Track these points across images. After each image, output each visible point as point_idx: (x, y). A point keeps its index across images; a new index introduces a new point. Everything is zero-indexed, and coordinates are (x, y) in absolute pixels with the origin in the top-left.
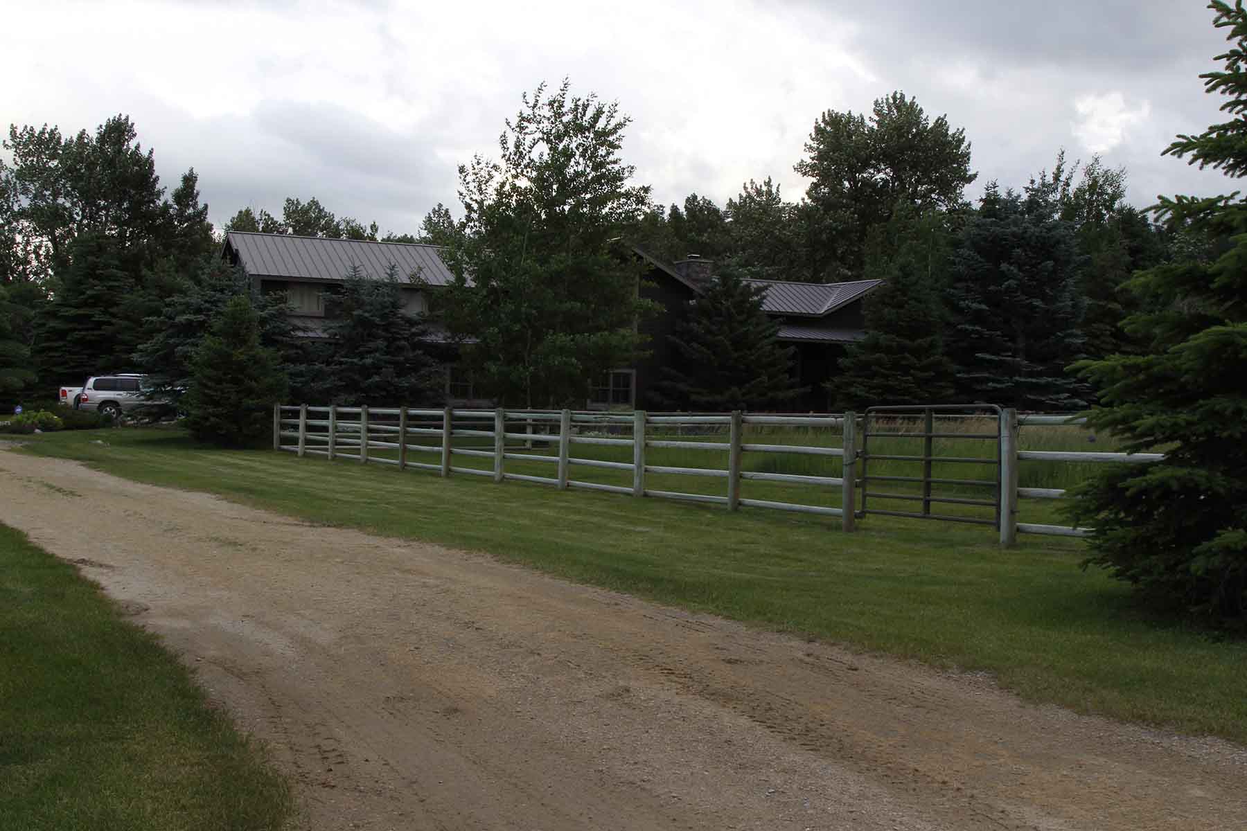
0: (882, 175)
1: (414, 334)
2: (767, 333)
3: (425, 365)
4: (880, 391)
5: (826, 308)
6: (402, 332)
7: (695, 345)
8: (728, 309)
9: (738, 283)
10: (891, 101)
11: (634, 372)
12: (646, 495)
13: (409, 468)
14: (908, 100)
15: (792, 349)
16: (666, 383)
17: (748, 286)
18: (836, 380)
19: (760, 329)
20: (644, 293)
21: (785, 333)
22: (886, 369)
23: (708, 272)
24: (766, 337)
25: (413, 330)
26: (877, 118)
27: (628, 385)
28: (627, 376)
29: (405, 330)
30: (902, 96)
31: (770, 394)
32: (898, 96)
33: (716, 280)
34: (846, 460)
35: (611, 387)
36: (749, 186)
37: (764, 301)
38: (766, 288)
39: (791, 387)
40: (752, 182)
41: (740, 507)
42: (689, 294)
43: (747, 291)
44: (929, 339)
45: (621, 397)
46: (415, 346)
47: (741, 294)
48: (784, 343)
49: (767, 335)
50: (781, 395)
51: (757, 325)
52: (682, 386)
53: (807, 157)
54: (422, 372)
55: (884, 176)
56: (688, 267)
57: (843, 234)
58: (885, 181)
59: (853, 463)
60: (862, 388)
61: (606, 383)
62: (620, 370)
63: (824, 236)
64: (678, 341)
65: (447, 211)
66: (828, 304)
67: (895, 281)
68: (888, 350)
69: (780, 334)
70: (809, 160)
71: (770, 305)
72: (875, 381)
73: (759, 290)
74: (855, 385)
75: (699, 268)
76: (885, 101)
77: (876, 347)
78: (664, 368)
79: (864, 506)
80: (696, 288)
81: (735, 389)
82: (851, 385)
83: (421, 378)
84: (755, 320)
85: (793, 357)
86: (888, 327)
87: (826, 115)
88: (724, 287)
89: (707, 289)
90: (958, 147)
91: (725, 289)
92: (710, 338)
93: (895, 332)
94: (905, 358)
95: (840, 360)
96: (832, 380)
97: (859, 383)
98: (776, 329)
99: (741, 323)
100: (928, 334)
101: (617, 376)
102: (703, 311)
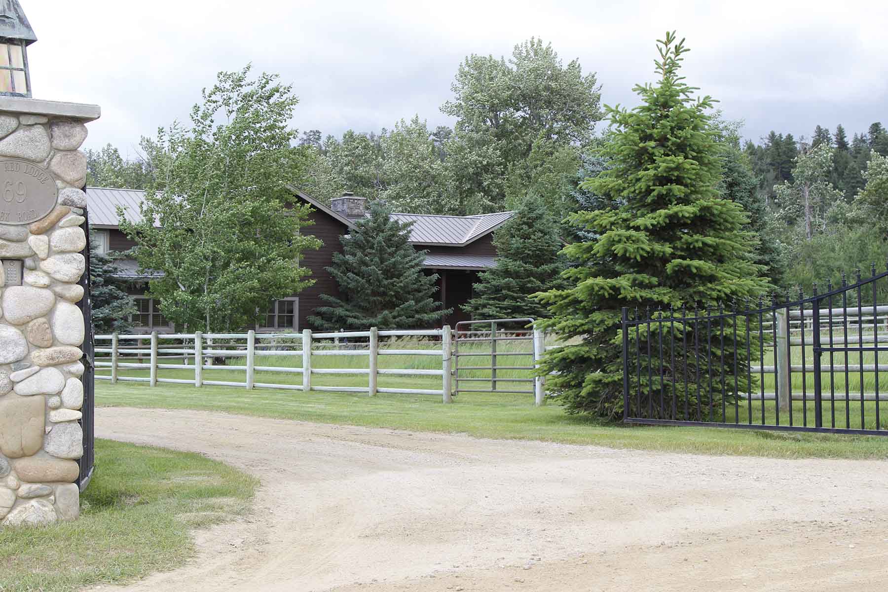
0: (521, 113)
1: (106, 271)
2: (413, 263)
3: (117, 298)
4: (510, 311)
5: (467, 238)
6: (97, 270)
7: (350, 274)
8: (379, 242)
9: (387, 219)
10: (529, 45)
11: (296, 299)
12: (312, 390)
13: (121, 382)
14: (544, 46)
15: (436, 276)
16: (324, 309)
17: (396, 222)
18: (473, 301)
19: (407, 259)
20: (304, 231)
21: (431, 261)
22: (513, 291)
23: (361, 208)
24: (413, 267)
25: (105, 268)
26: (515, 60)
27: (291, 311)
28: (291, 303)
29: (98, 268)
30: (540, 41)
31: (417, 316)
32: (536, 41)
33: (369, 217)
35: (277, 313)
36: (400, 124)
37: (410, 235)
38: (411, 224)
39: (438, 308)
40: (403, 122)
41: (378, 394)
42: (345, 229)
43: (396, 227)
44: (553, 266)
45: (286, 322)
46: (108, 281)
47: (391, 229)
48: (428, 272)
49: (413, 264)
50: (426, 317)
51: (405, 256)
52: (340, 311)
53: (453, 99)
54: (115, 304)
55: (523, 114)
56: (343, 203)
57: (487, 168)
58: (524, 118)
59: (450, 359)
60: (494, 308)
61: (272, 311)
62: (286, 299)
63: (471, 170)
64: (336, 271)
65: (116, 151)
66: (470, 235)
67: (522, 214)
68: (516, 275)
69: (425, 263)
70: (454, 102)
71: (418, 237)
72: (505, 303)
73: (406, 225)
74: (488, 306)
75: (353, 205)
76: (524, 45)
77: (507, 273)
78: (325, 297)
79: (457, 387)
80: (350, 223)
81: (386, 312)
82: (484, 306)
83: (113, 309)
84: (402, 252)
85: (438, 283)
86: (517, 255)
87: (469, 59)
88: (374, 223)
89: (360, 225)
90: (590, 87)
91: (376, 225)
92: (363, 268)
93: (522, 259)
94: (530, 282)
95: (475, 285)
96: (470, 303)
97: (491, 305)
98: (422, 258)
99: (390, 254)
100: (551, 261)
101: (282, 303)
102: (358, 245)
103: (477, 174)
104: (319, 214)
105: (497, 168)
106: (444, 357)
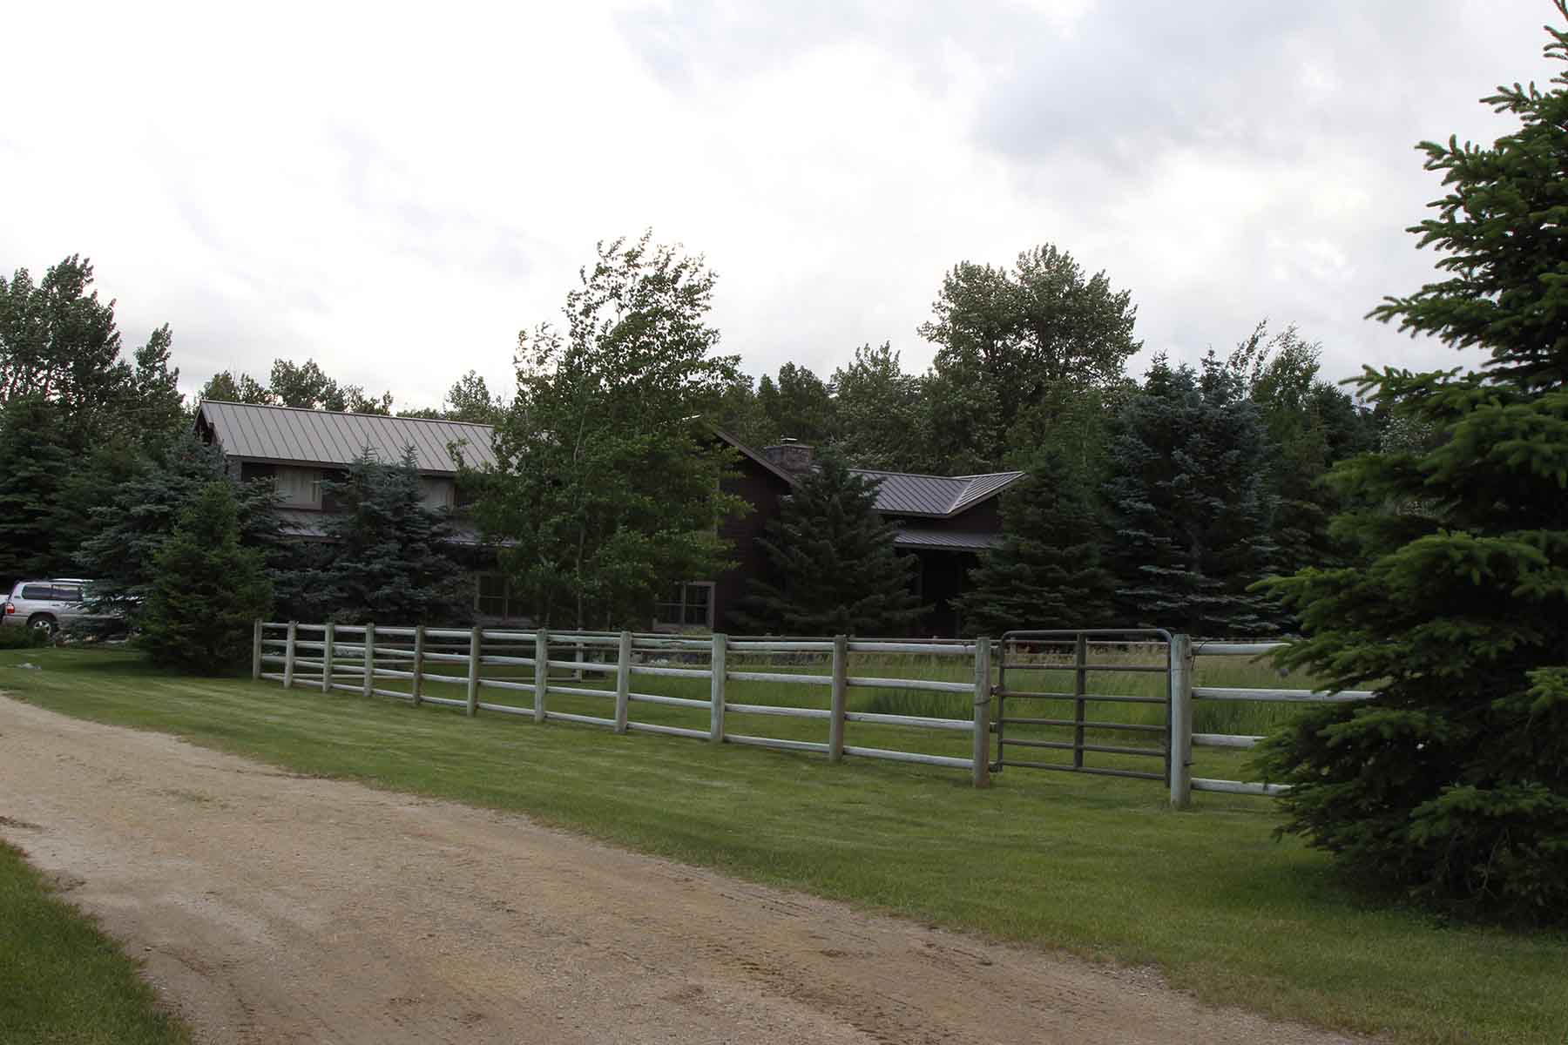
0: (1025, 343)
1: (435, 534)
2: (882, 538)
3: (448, 573)
4: (1020, 611)
5: (953, 507)
6: (420, 531)
7: (791, 551)
8: (832, 507)
9: (845, 474)
10: (1040, 254)
11: (712, 584)
12: (726, 741)
13: (426, 704)
14: (1060, 253)
15: (912, 557)
16: (752, 599)
17: (858, 479)
18: (967, 596)
19: (872, 533)
20: (727, 486)
21: (904, 538)
22: (1028, 583)
23: (807, 460)
24: (881, 543)
25: (435, 528)
26: (1021, 273)
27: (704, 602)
28: (704, 590)
29: (425, 529)
30: (1054, 249)
31: (885, 615)
32: (1049, 248)
33: (817, 471)
34: (979, 697)
35: (684, 604)
36: (862, 352)
37: (878, 497)
38: (879, 482)
39: (912, 605)
40: (867, 348)
41: (845, 757)
42: (786, 488)
43: (856, 485)
44: (1083, 546)
45: (696, 617)
46: (437, 550)
47: (849, 489)
48: (901, 551)
49: (882, 540)
50: (898, 615)
51: (869, 527)
52: (774, 603)
53: (936, 318)
54: (445, 582)
55: (1027, 344)
56: (782, 453)
57: (978, 415)
58: (1029, 350)
59: (987, 702)
60: (998, 607)
61: (677, 599)
62: (695, 583)
63: (955, 417)
64: (770, 546)
65: (481, 380)
66: (957, 502)
67: (1041, 474)
68: (1032, 560)
69: (898, 539)
70: (937, 322)
71: (884, 503)
72: (1015, 599)
73: (871, 484)
74: (990, 604)
75: (796, 456)
76: (1032, 253)
77: (1016, 556)
78: (752, 581)
79: (1000, 756)
80: (792, 480)
81: (843, 607)
82: (984, 603)
83: (443, 590)
84: (865, 521)
85: (913, 568)
86: (1032, 531)
87: (959, 268)
88: (826, 479)
89: (806, 482)
90: (1120, 310)
91: (829, 481)
92: (811, 542)
93: (1040, 537)
94: (1052, 570)
95: (972, 572)
96: (962, 597)
97: (995, 601)
98: (893, 532)
99: (849, 524)
100: (1081, 540)
101: (691, 590)
102: (803, 510)
103: (965, 422)
104: (749, 465)
105: (991, 416)
106: (977, 696)
